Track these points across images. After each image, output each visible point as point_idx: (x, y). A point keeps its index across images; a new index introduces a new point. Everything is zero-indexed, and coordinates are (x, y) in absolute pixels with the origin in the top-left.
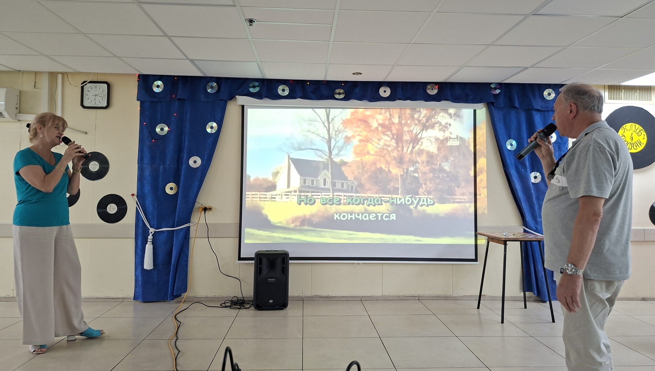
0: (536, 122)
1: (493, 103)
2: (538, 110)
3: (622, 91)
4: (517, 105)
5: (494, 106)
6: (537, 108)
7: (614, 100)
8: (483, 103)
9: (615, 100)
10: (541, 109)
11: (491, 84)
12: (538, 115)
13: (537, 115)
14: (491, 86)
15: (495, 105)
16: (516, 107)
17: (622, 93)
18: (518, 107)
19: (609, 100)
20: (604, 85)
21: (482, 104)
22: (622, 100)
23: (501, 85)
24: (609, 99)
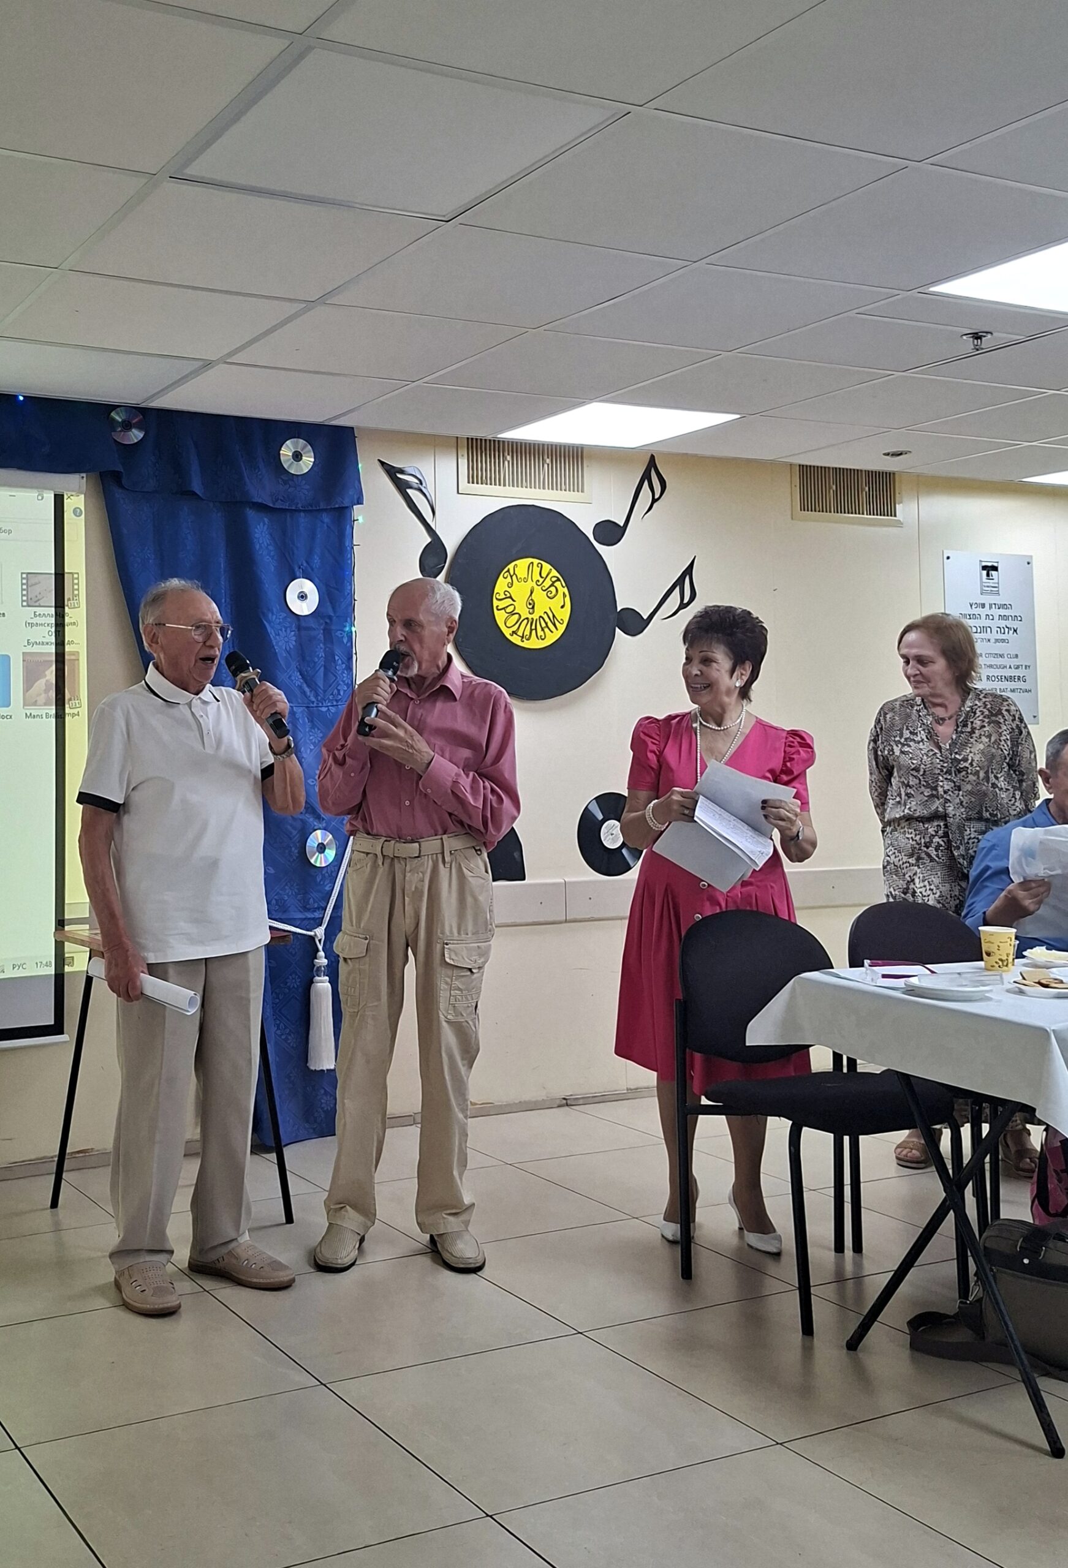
0: (258, 547)
1: (116, 477)
2: (262, 507)
3: (504, 458)
4: (197, 486)
5: (121, 486)
6: (260, 501)
7: (484, 485)
8: (84, 475)
9: (487, 484)
10: (271, 505)
11: (114, 407)
12: (264, 524)
13: (262, 524)
14: (113, 414)
15: (124, 481)
16: (194, 494)
17: (506, 463)
18: (198, 493)
19: (471, 485)
20: (457, 437)
21: (83, 477)
22: (504, 485)
23: (144, 415)
24: (469, 482)
